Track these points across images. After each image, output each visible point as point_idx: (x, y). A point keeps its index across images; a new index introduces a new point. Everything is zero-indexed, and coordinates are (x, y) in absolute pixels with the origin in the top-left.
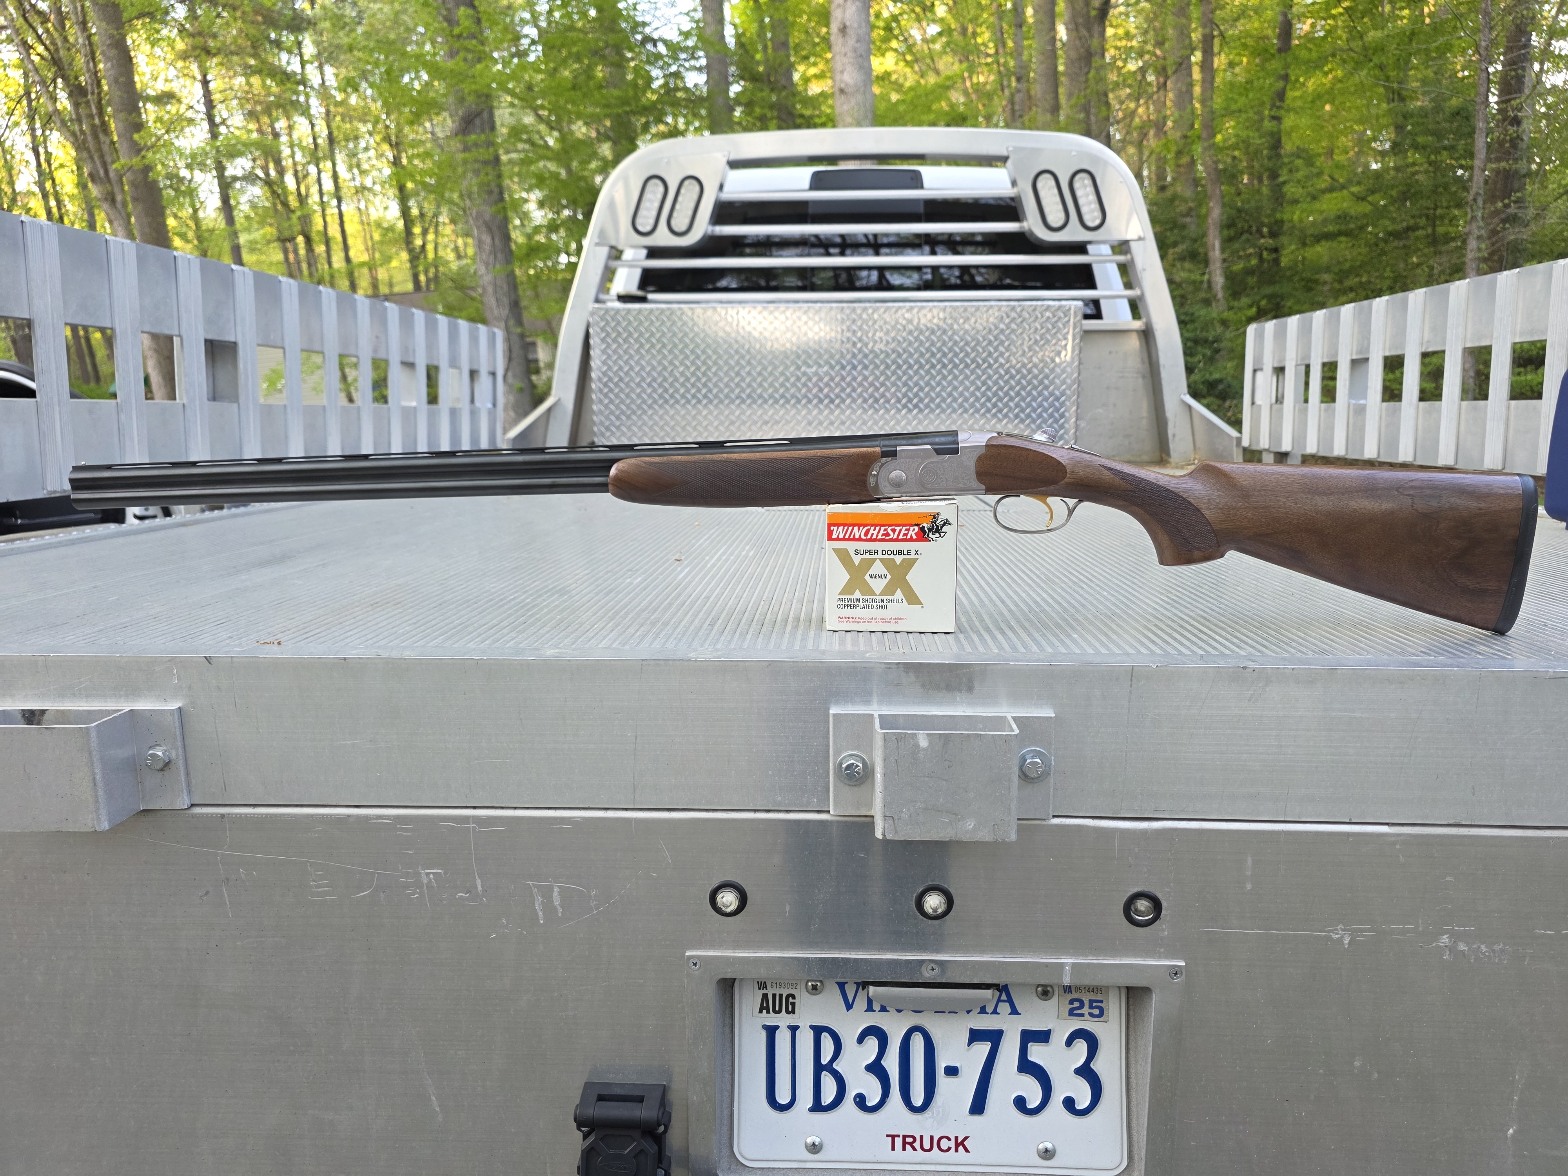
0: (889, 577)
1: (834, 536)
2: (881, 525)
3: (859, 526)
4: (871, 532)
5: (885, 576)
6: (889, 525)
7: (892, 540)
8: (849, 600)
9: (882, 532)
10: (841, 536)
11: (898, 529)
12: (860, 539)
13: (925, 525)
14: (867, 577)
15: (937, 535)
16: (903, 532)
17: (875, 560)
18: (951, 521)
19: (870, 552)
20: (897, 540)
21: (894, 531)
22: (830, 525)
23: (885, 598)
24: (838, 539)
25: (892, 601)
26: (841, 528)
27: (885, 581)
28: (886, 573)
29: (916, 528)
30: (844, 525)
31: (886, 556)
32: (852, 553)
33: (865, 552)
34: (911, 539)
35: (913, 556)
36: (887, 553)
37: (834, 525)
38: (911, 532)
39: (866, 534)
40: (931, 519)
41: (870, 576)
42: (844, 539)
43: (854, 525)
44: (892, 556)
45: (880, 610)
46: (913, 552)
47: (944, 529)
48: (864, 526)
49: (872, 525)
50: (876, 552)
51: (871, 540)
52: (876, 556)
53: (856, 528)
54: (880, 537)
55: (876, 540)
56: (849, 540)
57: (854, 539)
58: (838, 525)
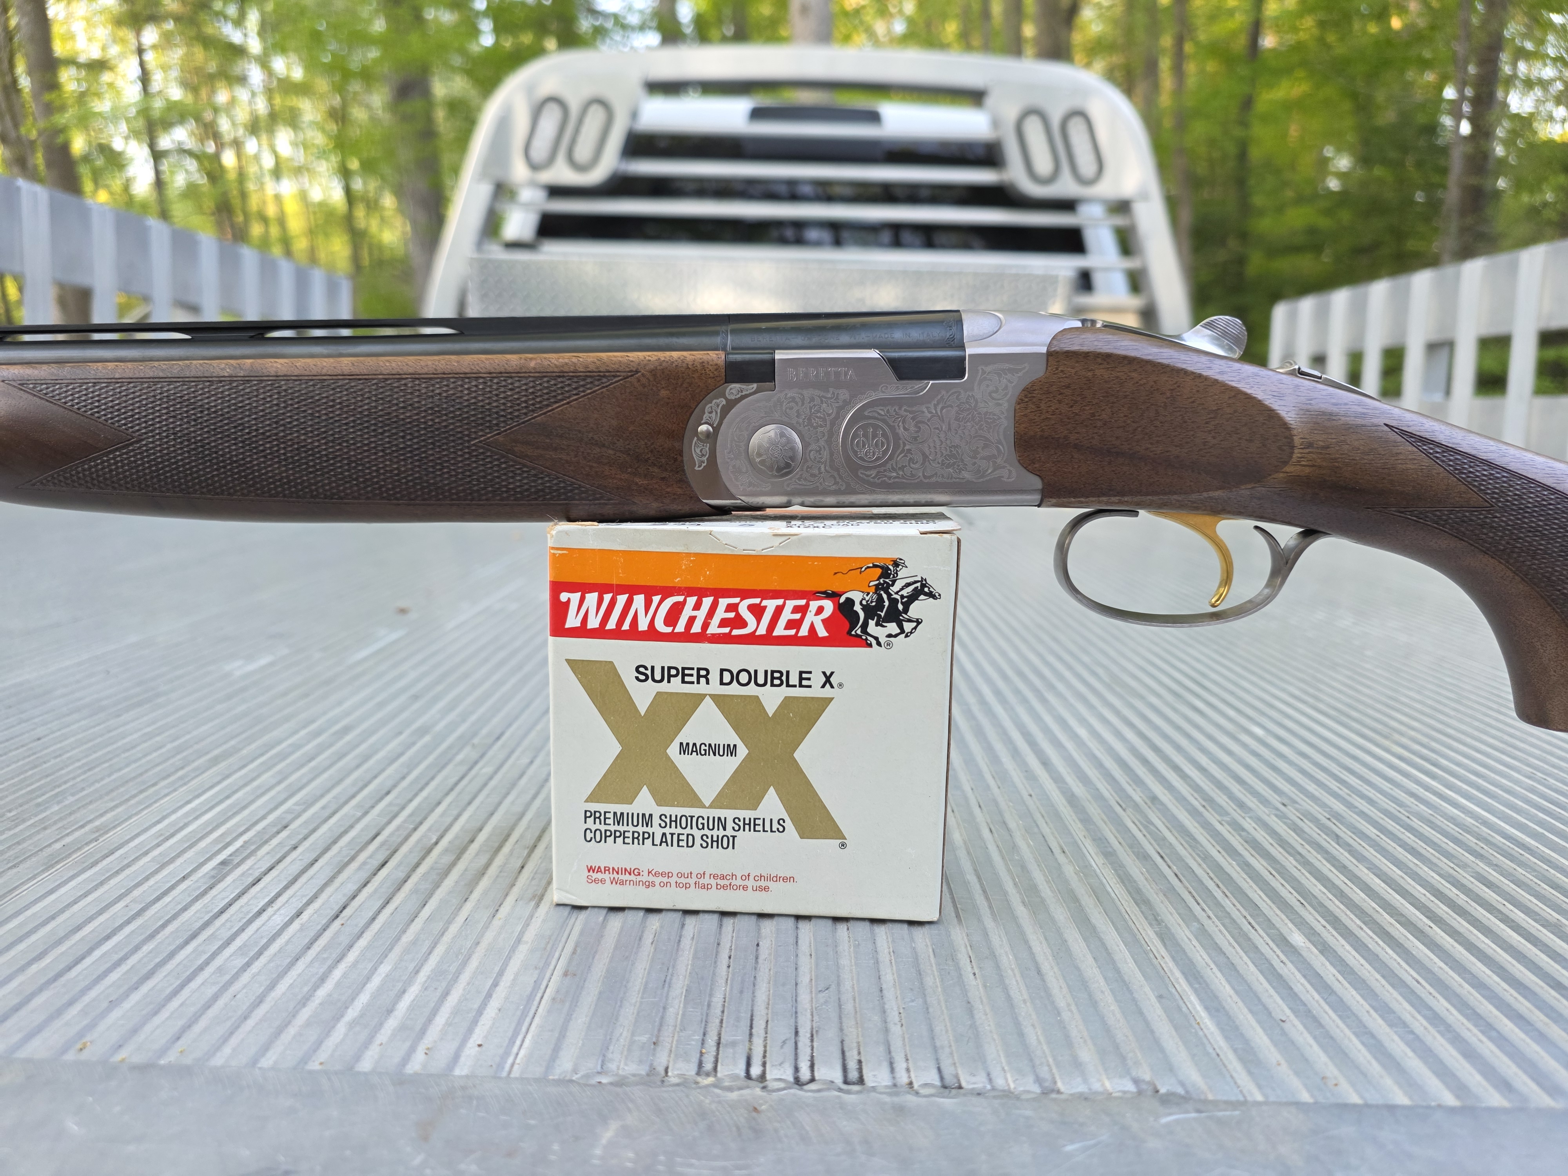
0: (742, 751)
1: (573, 621)
3: (649, 592)
5: (731, 750)
6: (744, 594)
8: (619, 818)
10: (593, 623)
12: (651, 634)
13: (856, 596)
14: (673, 751)
15: (893, 628)
19: (683, 673)
22: (557, 587)
23: (729, 814)
24: (582, 632)
25: (752, 825)
26: (592, 598)
27: (729, 765)
28: (733, 738)
29: (829, 606)
30: (602, 589)
31: (734, 689)
32: (628, 677)
33: (668, 673)
34: (812, 639)
35: (816, 690)
36: (735, 678)
37: (572, 587)
38: (810, 617)
39: (672, 617)
40: (873, 577)
41: (684, 749)
42: (601, 633)
43: (632, 590)
44: (752, 690)
45: (715, 853)
46: (817, 679)
47: (916, 610)
48: (666, 592)
49: (689, 592)
50: (703, 674)
51: (687, 637)
52: (701, 688)
53: (639, 600)
56: (617, 634)
57: (634, 634)
58: (584, 588)
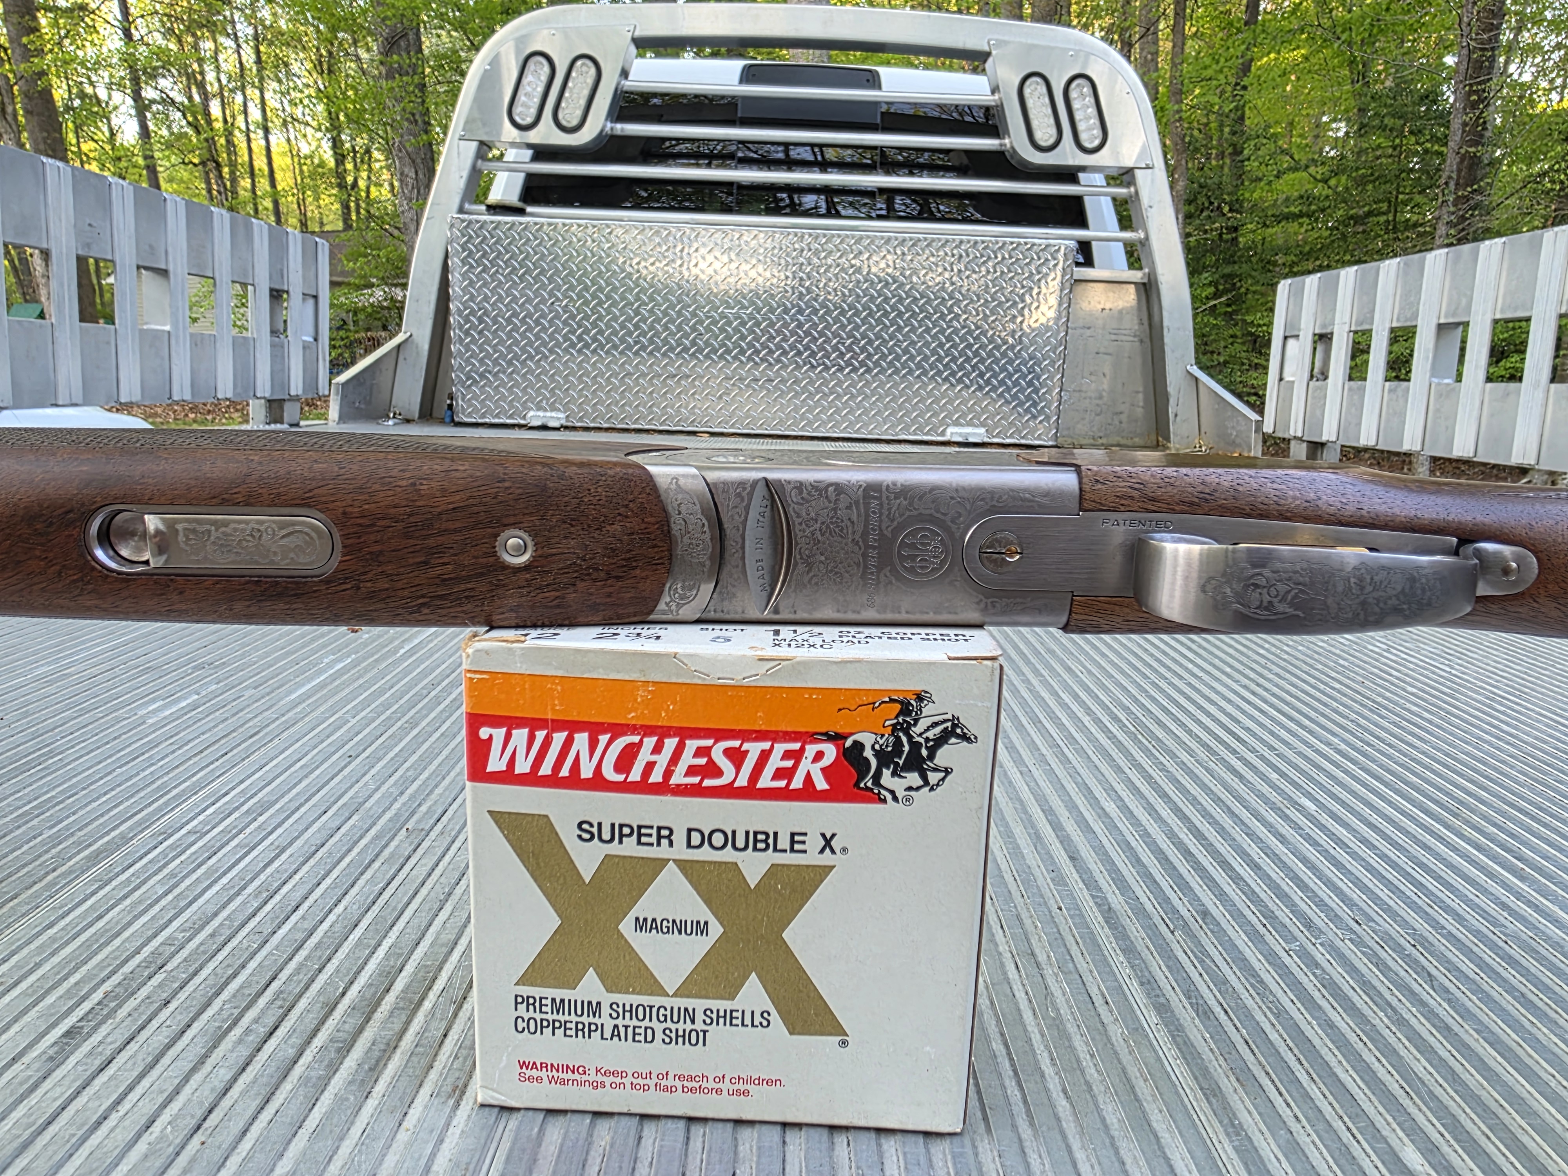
0: (716, 930)
1: (496, 763)
2: (685, 733)
3: (594, 730)
4: (644, 756)
5: (702, 928)
6: (719, 735)
7: (729, 792)
8: (559, 1006)
9: (688, 759)
10: (523, 766)
11: (754, 749)
12: (598, 783)
13: (867, 739)
14: (626, 927)
15: (914, 778)
16: (775, 762)
17: (663, 863)
18: (971, 725)
19: (639, 832)
20: (751, 792)
21: (737, 757)
22: (475, 721)
23: (699, 1005)
24: (508, 776)
25: (728, 1018)
26: (520, 735)
27: (701, 945)
28: (704, 913)
29: (830, 752)
30: (534, 724)
31: (705, 854)
32: (568, 836)
33: (620, 832)
34: (808, 793)
35: (812, 857)
36: (707, 839)
37: (495, 721)
38: (806, 765)
39: (625, 762)
40: (890, 715)
41: (641, 924)
42: (532, 779)
43: (573, 727)
44: (728, 855)
45: (681, 1050)
46: (814, 843)
47: (943, 756)
48: (617, 730)
49: (648, 730)
50: (665, 834)
51: (643, 787)
52: (663, 851)
53: (581, 740)
54: (678, 778)
55: (663, 788)
56: (553, 781)
57: (574, 781)
58: (510, 723)
